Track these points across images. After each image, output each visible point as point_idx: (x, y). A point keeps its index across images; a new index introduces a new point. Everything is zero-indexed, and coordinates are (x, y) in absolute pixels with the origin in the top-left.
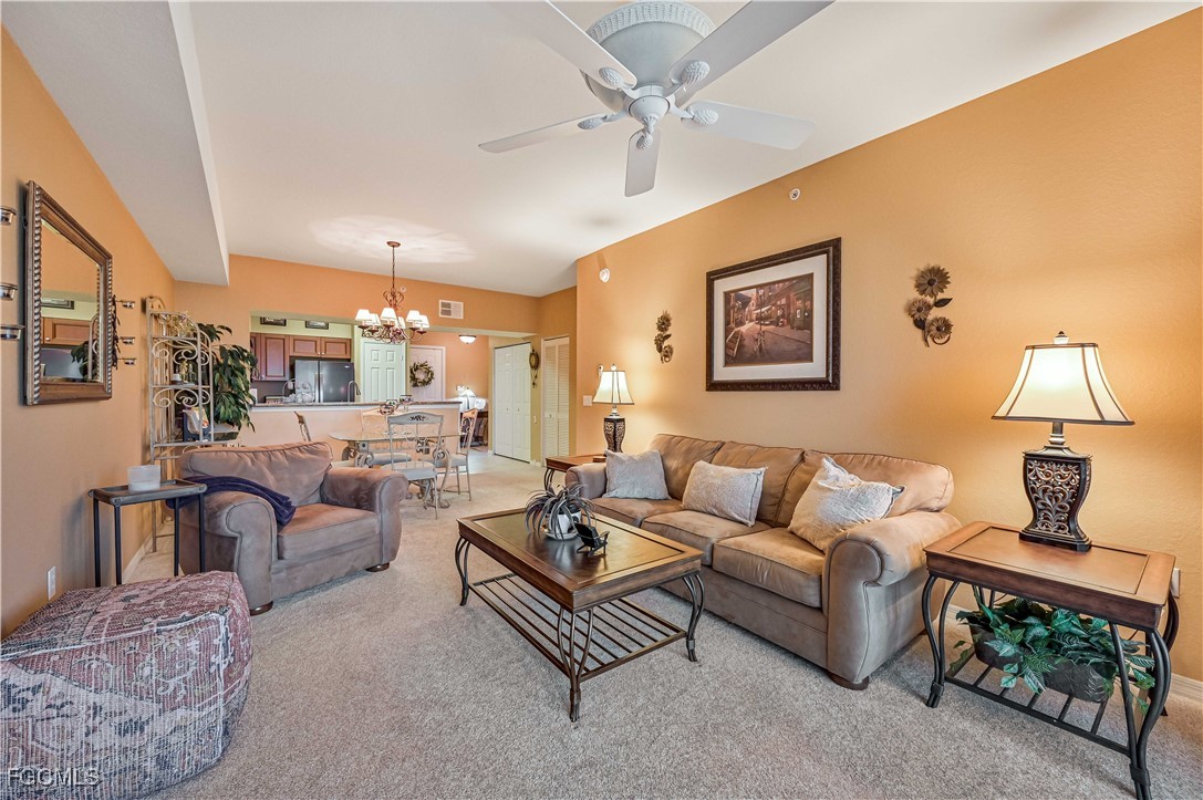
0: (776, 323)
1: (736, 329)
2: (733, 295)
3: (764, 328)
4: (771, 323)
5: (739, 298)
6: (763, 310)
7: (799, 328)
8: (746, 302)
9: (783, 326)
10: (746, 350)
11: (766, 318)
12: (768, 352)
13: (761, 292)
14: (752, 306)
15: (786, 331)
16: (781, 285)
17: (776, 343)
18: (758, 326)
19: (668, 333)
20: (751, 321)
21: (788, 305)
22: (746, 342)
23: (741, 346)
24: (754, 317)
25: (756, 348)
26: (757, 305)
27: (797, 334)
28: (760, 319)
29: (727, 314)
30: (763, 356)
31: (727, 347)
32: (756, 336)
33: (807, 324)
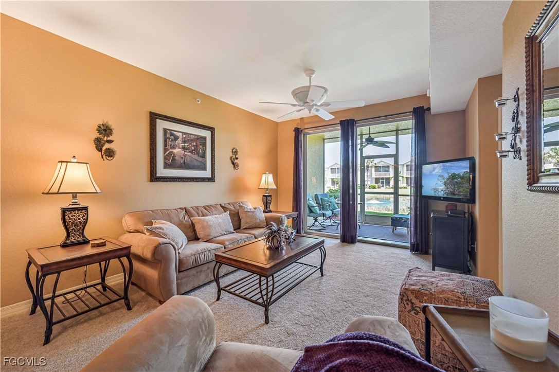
0: (192, 152)
1: (171, 150)
2: (168, 131)
3: (186, 153)
4: (189, 152)
5: (172, 134)
6: (185, 145)
7: (201, 157)
8: (176, 138)
9: (194, 154)
10: (176, 162)
11: (187, 149)
12: (188, 164)
13: (184, 136)
14: (180, 141)
15: (195, 157)
16: (194, 136)
17: (191, 161)
18: (183, 152)
19: (110, 138)
20: (179, 148)
21: (197, 146)
22: (176, 158)
23: (174, 159)
24: (181, 146)
25: (182, 161)
26: (182, 141)
27: (200, 159)
28: (184, 148)
29: (165, 141)
30: (185, 166)
31: (165, 158)
32: (182, 156)
33: (204, 156)
